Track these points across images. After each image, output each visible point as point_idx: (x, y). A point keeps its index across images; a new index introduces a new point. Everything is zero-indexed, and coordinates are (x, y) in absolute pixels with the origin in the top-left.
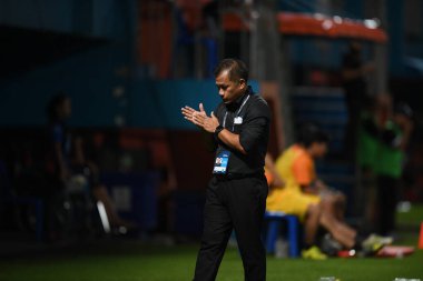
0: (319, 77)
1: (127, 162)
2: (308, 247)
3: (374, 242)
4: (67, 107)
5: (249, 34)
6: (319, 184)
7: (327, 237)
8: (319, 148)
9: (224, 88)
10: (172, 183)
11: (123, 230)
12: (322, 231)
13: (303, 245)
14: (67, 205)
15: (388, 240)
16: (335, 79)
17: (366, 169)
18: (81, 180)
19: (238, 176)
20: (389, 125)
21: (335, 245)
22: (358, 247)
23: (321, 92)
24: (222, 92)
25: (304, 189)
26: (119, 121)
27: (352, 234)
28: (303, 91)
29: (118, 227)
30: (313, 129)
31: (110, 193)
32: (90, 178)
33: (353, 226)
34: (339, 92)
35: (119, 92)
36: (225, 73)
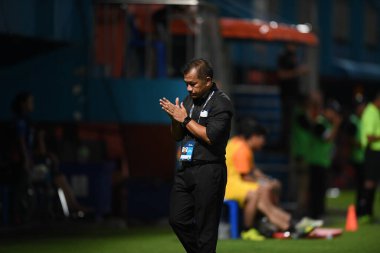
0: (256, 76)
1: (84, 152)
2: (247, 229)
3: (307, 224)
4: (30, 104)
5: (194, 37)
6: (257, 173)
7: (264, 220)
8: (257, 141)
9: (193, 84)
10: (125, 172)
11: (81, 214)
12: (259, 215)
13: (243, 228)
14: (31, 192)
15: (319, 223)
16: (271, 78)
17: (299, 159)
18: (43, 169)
19: (202, 163)
20: (320, 119)
21: (272, 228)
22: (292, 229)
23: (258, 89)
24: (190, 88)
25: (243, 176)
26: (78, 116)
27: (287, 217)
28: (243, 89)
29: (77, 211)
30: (252, 123)
31: (70, 181)
32: (52, 168)
33: (287, 211)
34: (274, 90)
35: (77, 89)
36: (193, 71)
